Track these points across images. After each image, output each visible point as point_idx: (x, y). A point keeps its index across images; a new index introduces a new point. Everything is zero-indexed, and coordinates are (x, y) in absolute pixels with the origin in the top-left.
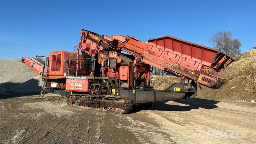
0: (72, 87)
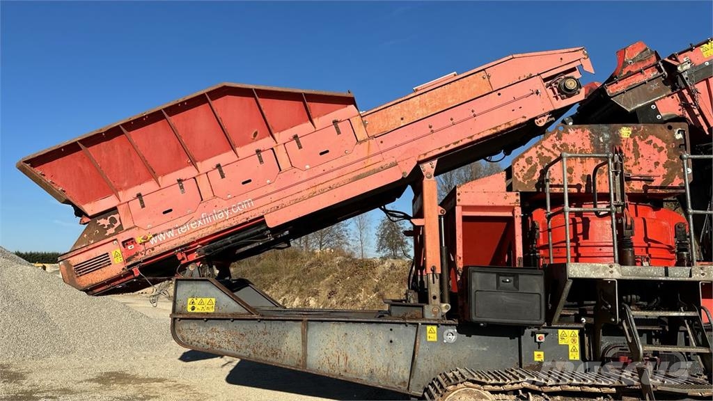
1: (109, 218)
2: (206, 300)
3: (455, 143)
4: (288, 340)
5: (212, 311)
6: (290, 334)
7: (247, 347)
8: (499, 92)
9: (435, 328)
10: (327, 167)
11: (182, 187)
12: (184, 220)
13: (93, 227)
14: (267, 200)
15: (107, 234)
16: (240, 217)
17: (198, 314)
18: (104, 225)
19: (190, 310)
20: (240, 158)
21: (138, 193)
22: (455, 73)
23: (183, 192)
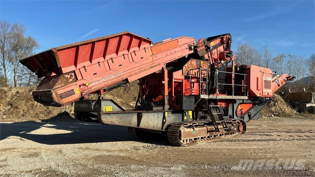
1: (70, 74)
2: (109, 107)
3: (172, 60)
4: (133, 119)
5: (111, 111)
6: (134, 117)
7: (122, 122)
8: (180, 47)
9: (167, 112)
10: (143, 63)
11: (99, 65)
12: (101, 77)
13: (63, 78)
14: (127, 72)
15: (69, 81)
16: (119, 78)
17: (107, 112)
18: (68, 78)
19: (104, 111)
20: (118, 56)
21: (84, 65)
22: (170, 38)
23: (100, 67)
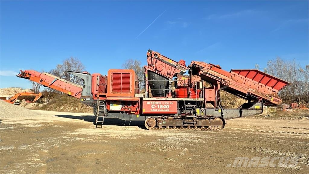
0: (153, 109)
